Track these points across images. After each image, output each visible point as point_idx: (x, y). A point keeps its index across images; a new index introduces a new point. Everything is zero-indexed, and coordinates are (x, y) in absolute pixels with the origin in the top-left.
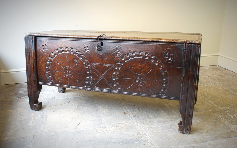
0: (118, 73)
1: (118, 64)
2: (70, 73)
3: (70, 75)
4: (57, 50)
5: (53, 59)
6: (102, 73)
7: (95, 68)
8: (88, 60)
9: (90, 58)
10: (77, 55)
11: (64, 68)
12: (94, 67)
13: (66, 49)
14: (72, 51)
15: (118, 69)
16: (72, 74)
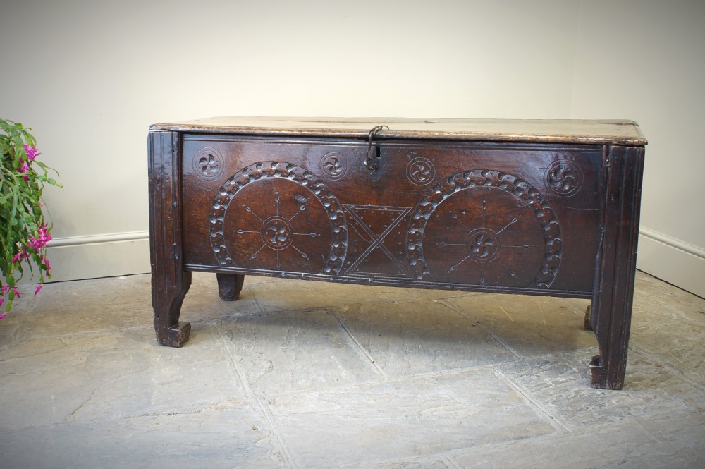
0: (422, 231)
1: (424, 205)
2: (284, 235)
3: (283, 240)
4: (245, 170)
5: (232, 197)
6: (378, 230)
7: (356, 217)
8: (337, 196)
9: (342, 191)
10: (306, 183)
11: (267, 221)
12: (353, 214)
13: (274, 168)
14: (292, 173)
15: (423, 218)
16: (288, 237)
